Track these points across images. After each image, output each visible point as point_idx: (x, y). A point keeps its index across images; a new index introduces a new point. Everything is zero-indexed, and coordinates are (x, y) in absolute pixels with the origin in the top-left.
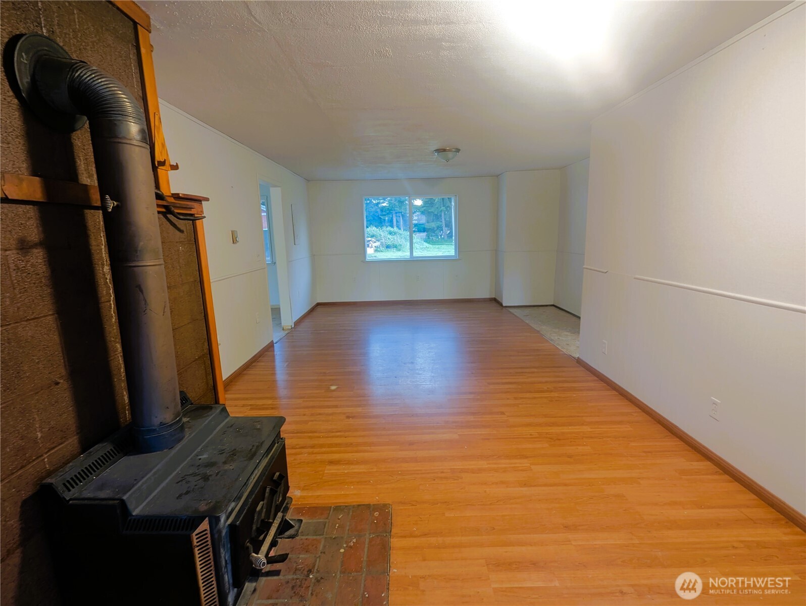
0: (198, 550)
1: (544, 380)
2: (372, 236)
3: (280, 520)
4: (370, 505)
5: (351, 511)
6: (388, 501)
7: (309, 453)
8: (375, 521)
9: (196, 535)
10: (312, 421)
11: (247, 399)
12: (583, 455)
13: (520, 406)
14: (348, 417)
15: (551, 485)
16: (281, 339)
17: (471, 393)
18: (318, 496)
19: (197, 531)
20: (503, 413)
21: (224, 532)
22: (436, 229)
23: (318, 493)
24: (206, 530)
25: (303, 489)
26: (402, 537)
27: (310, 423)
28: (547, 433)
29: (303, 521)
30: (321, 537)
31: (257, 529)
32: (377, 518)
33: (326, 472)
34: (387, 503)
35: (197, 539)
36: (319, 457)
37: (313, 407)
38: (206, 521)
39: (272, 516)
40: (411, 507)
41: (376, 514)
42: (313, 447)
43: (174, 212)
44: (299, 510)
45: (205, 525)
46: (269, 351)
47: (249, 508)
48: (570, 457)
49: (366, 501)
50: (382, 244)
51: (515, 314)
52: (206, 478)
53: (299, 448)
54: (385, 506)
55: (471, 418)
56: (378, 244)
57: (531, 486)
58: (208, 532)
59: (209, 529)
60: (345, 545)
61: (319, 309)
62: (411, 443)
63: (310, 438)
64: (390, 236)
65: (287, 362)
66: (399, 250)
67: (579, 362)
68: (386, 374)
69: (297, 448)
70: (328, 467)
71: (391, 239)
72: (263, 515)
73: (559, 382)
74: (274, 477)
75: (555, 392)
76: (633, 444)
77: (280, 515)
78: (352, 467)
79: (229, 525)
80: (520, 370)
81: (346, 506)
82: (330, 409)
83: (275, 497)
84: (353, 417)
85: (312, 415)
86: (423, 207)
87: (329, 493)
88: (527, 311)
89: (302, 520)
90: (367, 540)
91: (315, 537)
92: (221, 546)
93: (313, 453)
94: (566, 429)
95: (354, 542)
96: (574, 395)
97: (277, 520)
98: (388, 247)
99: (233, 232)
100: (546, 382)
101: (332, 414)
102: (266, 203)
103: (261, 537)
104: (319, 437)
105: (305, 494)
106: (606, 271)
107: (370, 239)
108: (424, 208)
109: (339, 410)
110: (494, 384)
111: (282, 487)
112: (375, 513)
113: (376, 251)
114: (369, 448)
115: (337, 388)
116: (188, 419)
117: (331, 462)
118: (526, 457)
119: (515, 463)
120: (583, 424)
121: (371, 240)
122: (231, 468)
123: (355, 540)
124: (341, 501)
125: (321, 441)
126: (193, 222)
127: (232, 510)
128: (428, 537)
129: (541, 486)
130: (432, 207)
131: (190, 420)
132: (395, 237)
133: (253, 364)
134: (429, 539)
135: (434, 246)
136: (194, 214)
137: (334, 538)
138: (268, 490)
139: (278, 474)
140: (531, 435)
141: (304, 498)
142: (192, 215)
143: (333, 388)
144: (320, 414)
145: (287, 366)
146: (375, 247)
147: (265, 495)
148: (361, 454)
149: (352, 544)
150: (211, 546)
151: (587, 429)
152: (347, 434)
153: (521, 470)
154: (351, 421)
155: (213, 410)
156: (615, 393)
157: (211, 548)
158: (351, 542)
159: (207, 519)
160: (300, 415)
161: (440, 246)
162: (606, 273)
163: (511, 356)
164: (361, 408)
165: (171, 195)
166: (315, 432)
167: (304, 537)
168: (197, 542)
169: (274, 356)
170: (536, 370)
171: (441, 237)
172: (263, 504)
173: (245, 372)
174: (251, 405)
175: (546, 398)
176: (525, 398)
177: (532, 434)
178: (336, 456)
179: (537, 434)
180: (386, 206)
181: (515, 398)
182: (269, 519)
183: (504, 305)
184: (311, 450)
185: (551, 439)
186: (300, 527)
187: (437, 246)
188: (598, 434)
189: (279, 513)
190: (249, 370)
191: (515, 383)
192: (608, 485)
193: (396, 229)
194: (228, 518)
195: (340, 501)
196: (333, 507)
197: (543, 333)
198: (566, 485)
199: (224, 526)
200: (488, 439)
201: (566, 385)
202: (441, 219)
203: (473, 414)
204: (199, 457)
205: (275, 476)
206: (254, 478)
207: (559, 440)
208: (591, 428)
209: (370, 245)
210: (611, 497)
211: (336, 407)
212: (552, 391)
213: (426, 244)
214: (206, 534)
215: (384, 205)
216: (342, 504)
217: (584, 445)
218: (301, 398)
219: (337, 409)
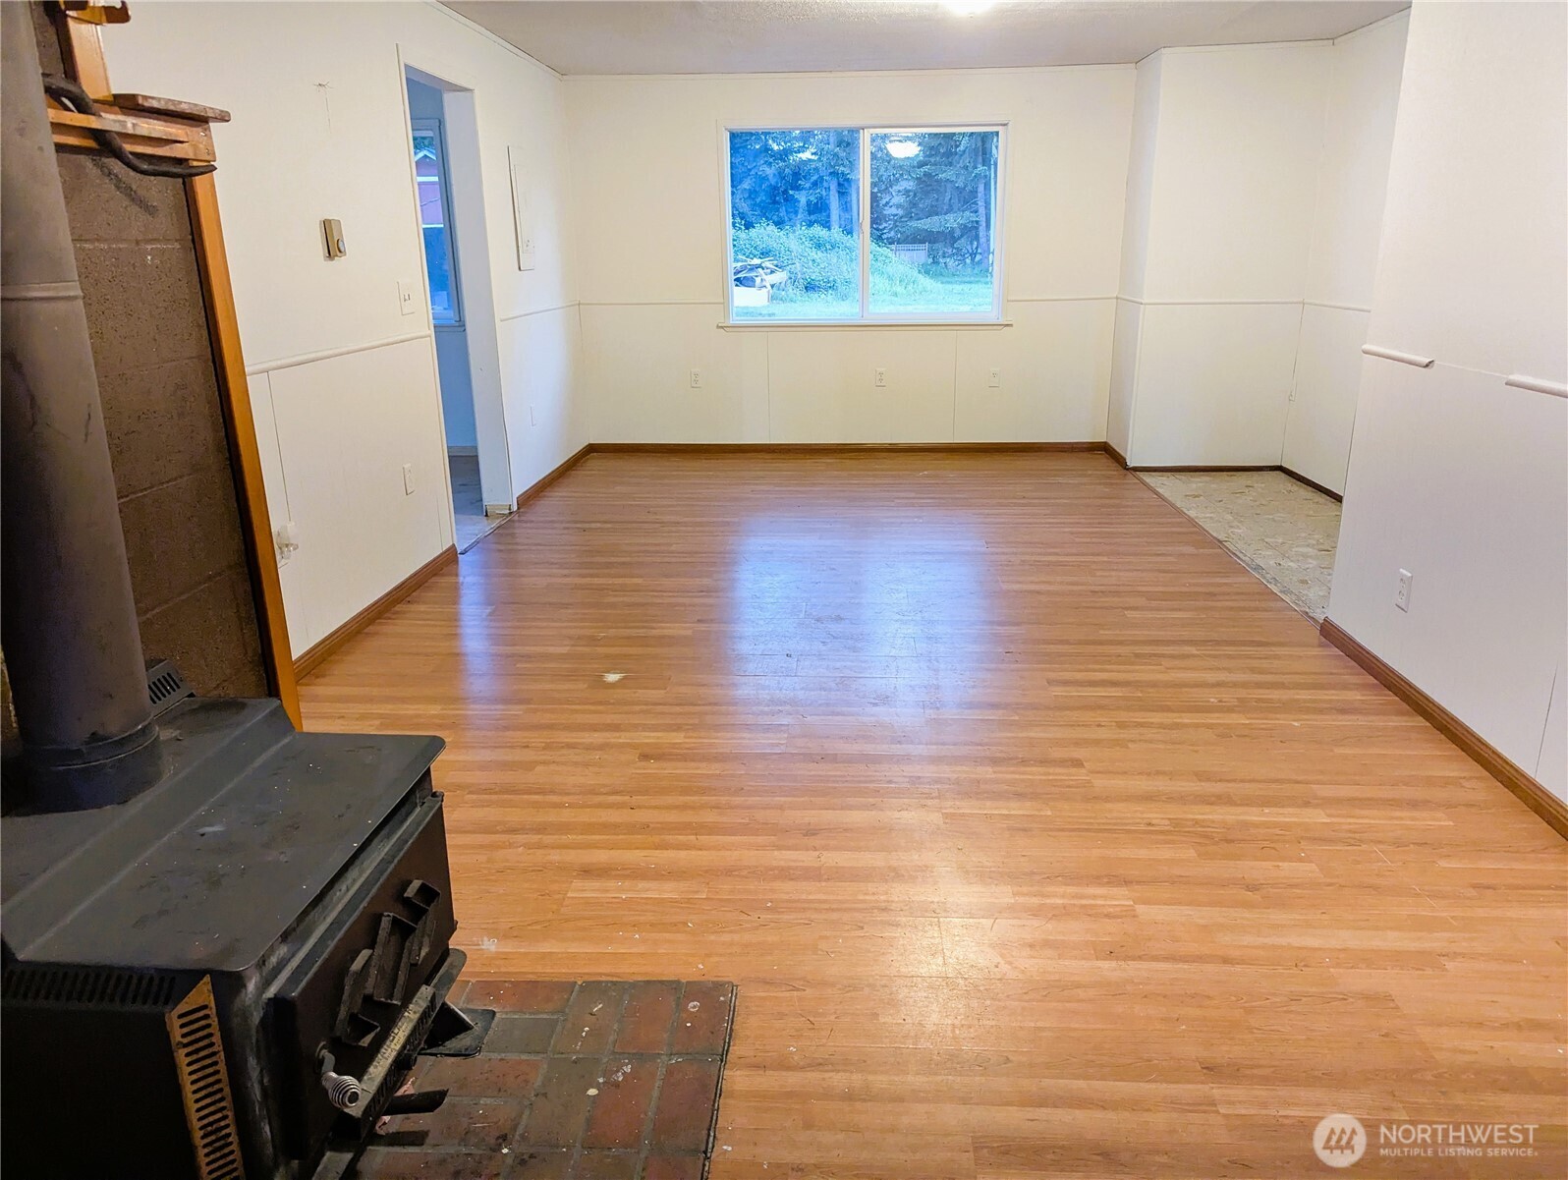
0: (187, 1055)
1: (1211, 677)
2: (765, 254)
3: (424, 1005)
4: (678, 982)
5: (626, 997)
6: (728, 973)
7: (528, 846)
8: (689, 1025)
9: (180, 1016)
10: (544, 763)
11: (371, 700)
12: (1291, 886)
13: (1130, 745)
14: (645, 757)
15: (1184, 959)
16: (477, 542)
17: (994, 706)
18: (544, 956)
19: (183, 1007)
20: (1077, 763)
21: (256, 1018)
22: (958, 233)
23: (546, 947)
24: (205, 1007)
25: (506, 936)
26: (757, 1067)
27: (539, 768)
28: (1196, 822)
29: (498, 1015)
30: (539, 1057)
31: (353, 1018)
32: (693, 1017)
33: (570, 895)
34: (727, 979)
35: (182, 1026)
36: (555, 856)
37: (551, 727)
38: (205, 985)
39: (398, 991)
40: (787, 994)
41: (693, 1006)
42: (541, 829)
43: (120, 148)
44: (489, 988)
45: (202, 994)
46: (443, 575)
47: (327, 961)
48: (1253, 888)
49: (669, 972)
50: (793, 280)
51: (1160, 490)
52: (214, 881)
53: (503, 832)
54: (718, 986)
55: (987, 772)
56: (780, 277)
57: (1127, 958)
58: (213, 1011)
59: (213, 1005)
60: (601, 1080)
61: (595, 464)
62: (811, 832)
63: (537, 805)
64: (818, 255)
65: (490, 605)
66: (844, 298)
67: (1330, 633)
68: (762, 646)
69: (496, 832)
70: (577, 883)
71: (819, 264)
72: (371, 982)
73: (1259, 685)
74: (405, 890)
75: (1239, 712)
76: (1443, 863)
77: (426, 992)
78: (641, 885)
79: (269, 999)
80: (1147, 649)
81: (614, 983)
82: (596, 735)
83: (407, 944)
84: (660, 758)
85: (547, 747)
86: (921, 165)
87: (574, 948)
88: (1198, 482)
89: (494, 1013)
90: (661, 1072)
91: (524, 1057)
92: (248, 1050)
93: (539, 846)
94: (1253, 815)
95: (624, 1073)
96: (1296, 724)
97: (417, 1003)
98: (810, 287)
99: (327, 225)
100: (1219, 684)
101: (602, 747)
102: (437, 142)
103: (366, 1041)
104: (561, 806)
105: (508, 947)
106: (1428, 361)
107: (756, 261)
108: (926, 169)
109: (623, 738)
110: (1066, 683)
111: (430, 922)
112: (691, 1004)
113: (772, 298)
114: (693, 837)
115: (625, 678)
116: (176, 733)
117: (587, 872)
118: (1127, 883)
119: (1095, 897)
120: (1307, 804)
121: (760, 266)
122: (283, 858)
123: (627, 1070)
124: (603, 970)
125: (566, 816)
126: (184, 183)
127: (278, 963)
128: (827, 1071)
129: (1155, 959)
130: (951, 164)
131: (181, 735)
132: (832, 256)
133: (398, 608)
134: (827, 1075)
135: (950, 287)
136: (187, 160)
137: (575, 1062)
138: (385, 923)
139: (416, 884)
140: (1149, 824)
141: (505, 957)
142: (180, 161)
143: (612, 678)
144: (570, 746)
145: (490, 614)
146: (772, 286)
147: (377, 934)
148: (671, 854)
149: (620, 1079)
150: (221, 1048)
151: (1317, 817)
152: (637, 799)
153: (1107, 916)
154: (652, 767)
155: (246, 712)
156: (1421, 721)
157: (222, 1053)
158: (618, 1071)
159: (207, 979)
160: (512, 747)
161: (966, 287)
162: (1427, 366)
163: (1127, 609)
164: (682, 735)
165: (112, 99)
166: (552, 792)
167: (495, 1056)
168: (183, 1036)
169: (456, 588)
170: (1193, 650)
171: (973, 260)
172: (370, 957)
173: (371, 628)
174: (381, 716)
175: (1210, 726)
176: (1149, 725)
177: (1154, 822)
178: (601, 857)
179: (1167, 822)
180: (810, 160)
181: (1121, 725)
182: (391, 997)
183: (1131, 463)
184: (535, 838)
185: (1206, 836)
186: (486, 1030)
187: (958, 288)
188: (1350, 831)
189: (424, 987)
190: (386, 624)
191: (1126, 684)
192: (1352, 967)
193: (836, 233)
194: (267, 983)
195: (600, 971)
196: (579, 983)
197: (1232, 548)
198: (1226, 961)
199: (256, 1002)
200: (1025, 830)
201: (1276, 695)
202: (975, 203)
203: (995, 761)
204: (202, 831)
205: (409, 890)
206: (348, 890)
207: (1228, 841)
208: (1329, 816)
209: (758, 280)
210: (1351, 1000)
211: (616, 728)
212: (1230, 710)
213: (926, 282)
214: (207, 1017)
215: (806, 155)
216: (604, 978)
217: (1301, 860)
218: (521, 702)
219: (617, 734)
